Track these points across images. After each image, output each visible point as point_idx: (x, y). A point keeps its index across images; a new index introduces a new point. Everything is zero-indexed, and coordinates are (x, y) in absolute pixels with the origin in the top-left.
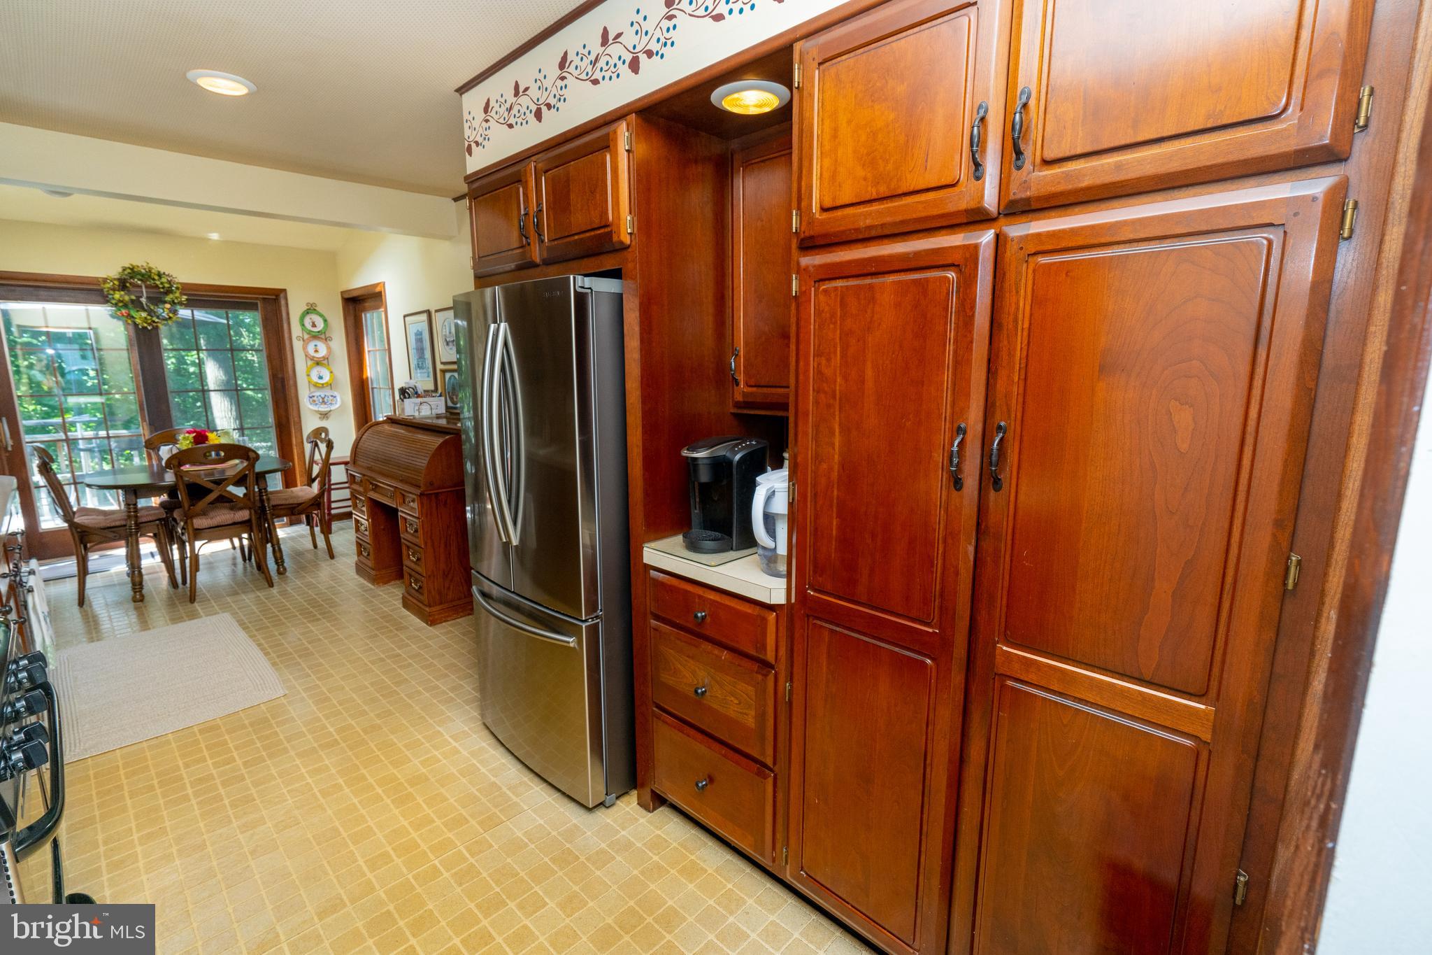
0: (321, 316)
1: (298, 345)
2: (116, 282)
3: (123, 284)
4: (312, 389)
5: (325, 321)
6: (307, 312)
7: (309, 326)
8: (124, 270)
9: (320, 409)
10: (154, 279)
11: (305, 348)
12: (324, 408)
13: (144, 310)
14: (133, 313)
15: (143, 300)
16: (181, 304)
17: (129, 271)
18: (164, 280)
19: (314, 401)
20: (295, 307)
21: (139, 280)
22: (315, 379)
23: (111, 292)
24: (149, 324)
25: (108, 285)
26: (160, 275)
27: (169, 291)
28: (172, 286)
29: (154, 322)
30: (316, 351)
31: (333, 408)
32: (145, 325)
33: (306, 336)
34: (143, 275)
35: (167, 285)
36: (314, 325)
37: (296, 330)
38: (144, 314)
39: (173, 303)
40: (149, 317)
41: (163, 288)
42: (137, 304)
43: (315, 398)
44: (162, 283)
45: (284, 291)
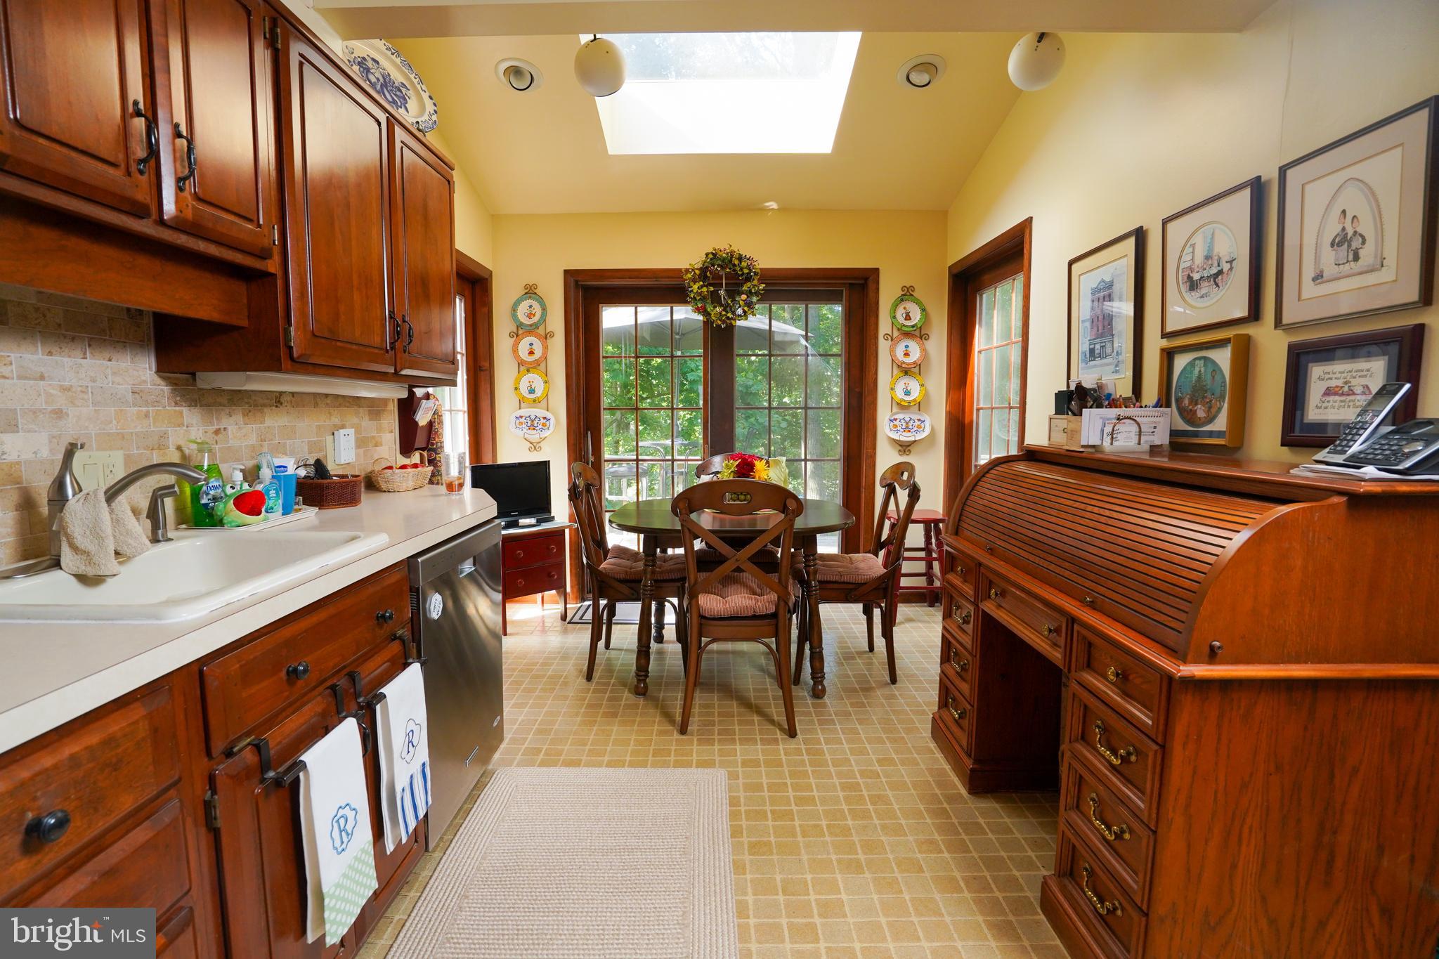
0: (918, 303)
1: (883, 346)
2: (697, 272)
3: (704, 274)
4: (895, 410)
5: (923, 310)
6: (902, 299)
7: (900, 318)
8: (707, 255)
9: (903, 439)
10: (734, 265)
11: (892, 350)
12: (906, 437)
13: (721, 305)
14: (709, 308)
15: (722, 292)
16: (757, 294)
17: (711, 256)
18: (744, 264)
19: (895, 426)
20: (887, 293)
21: (718, 266)
22: (900, 394)
23: (692, 284)
24: (724, 322)
25: (689, 276)
26: (740, 259)
27: (748, 278)
28: (751, 271)
29: (728, 318)
30: (907, 354)
31: (919, 437)
32: (719, 322)
33: (896, 334)
34: (723, 260)
35: (746, 271)
36: (908, 317)
37: (884, 326)
38: (718, 309)
39: (750, 294)
40: (724, 313)
41: (743, 274)
42: (715, 299)
43: (897, 423)
44: (741, 269)
45: (876, 270)
